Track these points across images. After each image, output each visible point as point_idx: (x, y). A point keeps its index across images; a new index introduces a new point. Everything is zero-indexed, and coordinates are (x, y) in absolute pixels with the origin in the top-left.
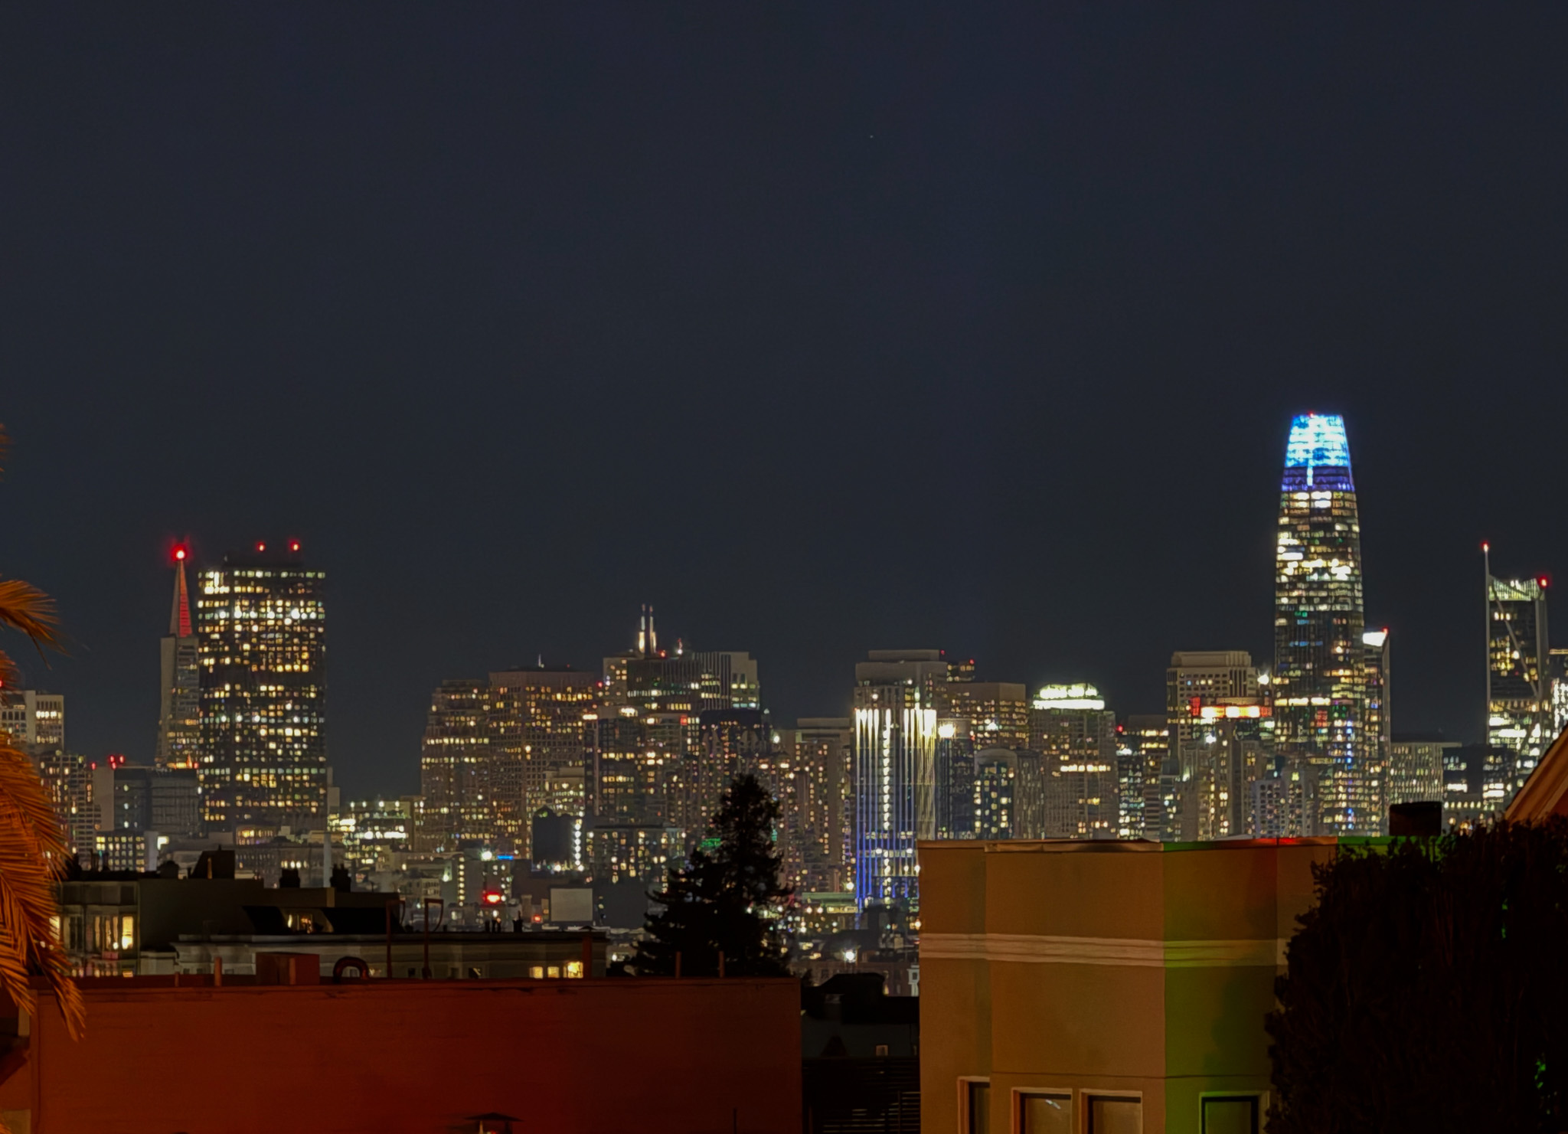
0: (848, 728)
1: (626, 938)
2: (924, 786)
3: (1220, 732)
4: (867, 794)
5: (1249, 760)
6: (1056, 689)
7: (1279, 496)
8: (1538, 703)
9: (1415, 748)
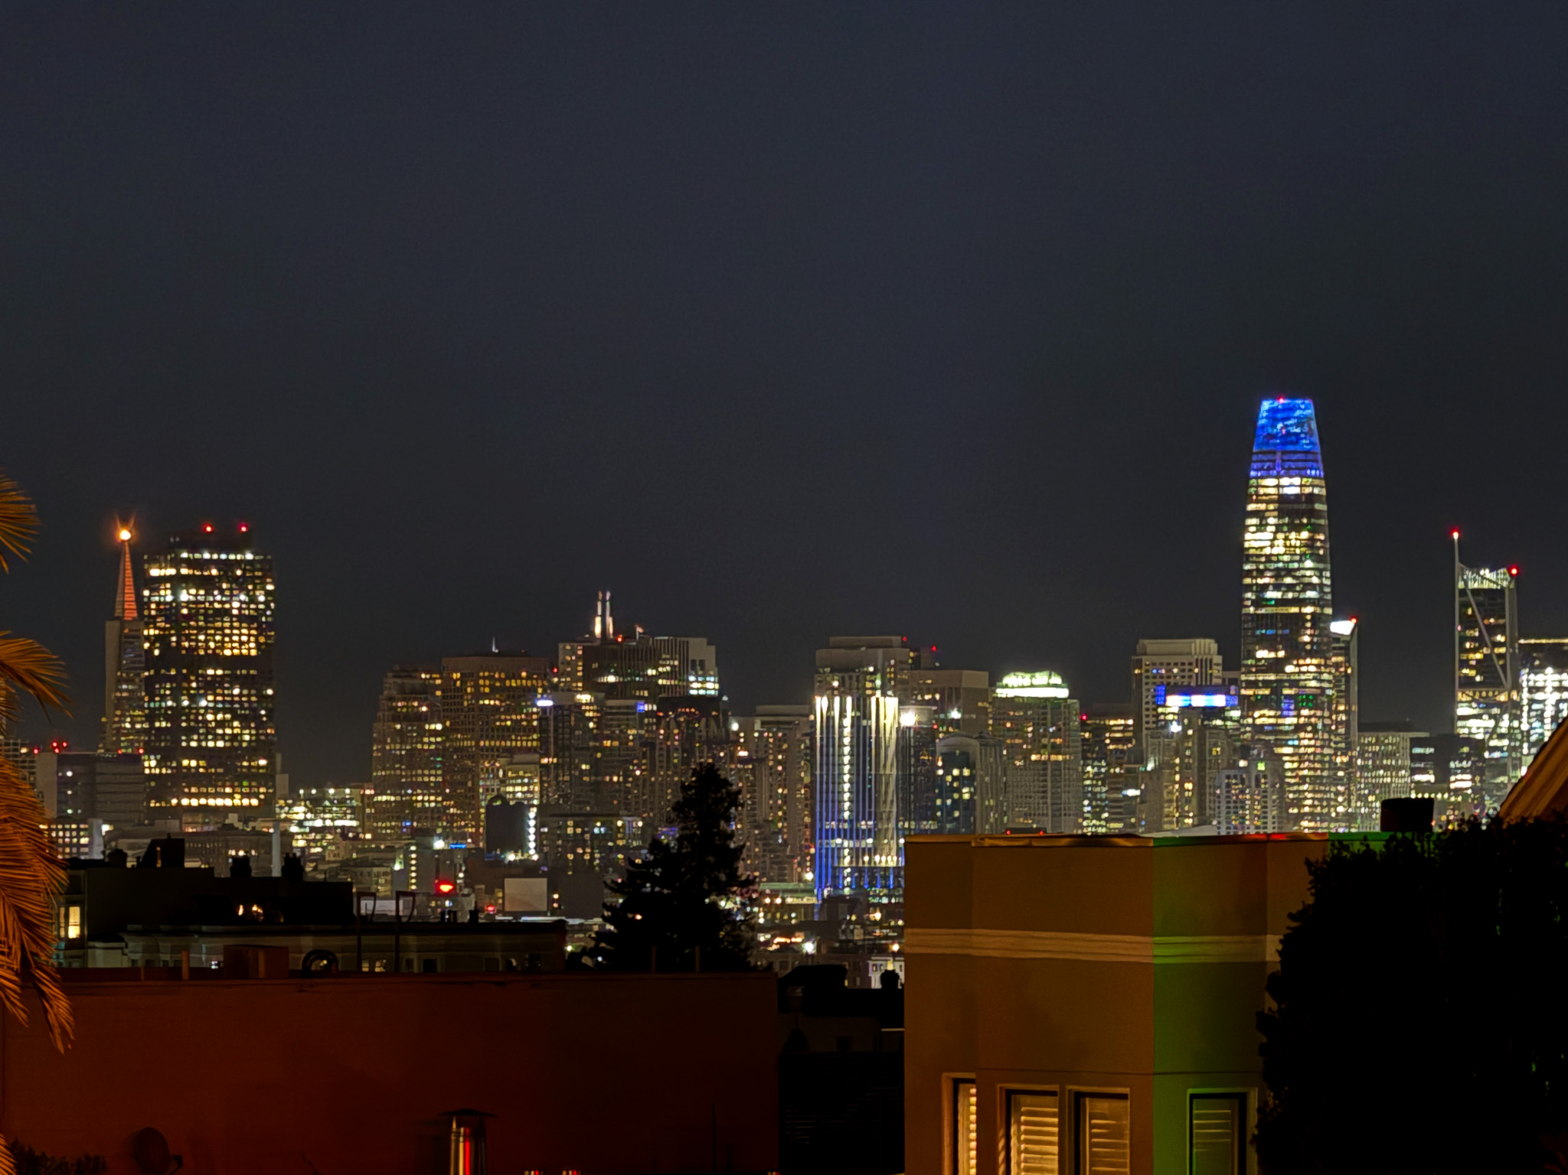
0: (807, 716)
1: (581, 928)
2: (885, 775)
3: (1186, 721)
4: (827, 783)
5: (1214, 749)
6: (1020, 677)
7: (1248, 482)
8: (1506, 693)
9: (1382, 739)
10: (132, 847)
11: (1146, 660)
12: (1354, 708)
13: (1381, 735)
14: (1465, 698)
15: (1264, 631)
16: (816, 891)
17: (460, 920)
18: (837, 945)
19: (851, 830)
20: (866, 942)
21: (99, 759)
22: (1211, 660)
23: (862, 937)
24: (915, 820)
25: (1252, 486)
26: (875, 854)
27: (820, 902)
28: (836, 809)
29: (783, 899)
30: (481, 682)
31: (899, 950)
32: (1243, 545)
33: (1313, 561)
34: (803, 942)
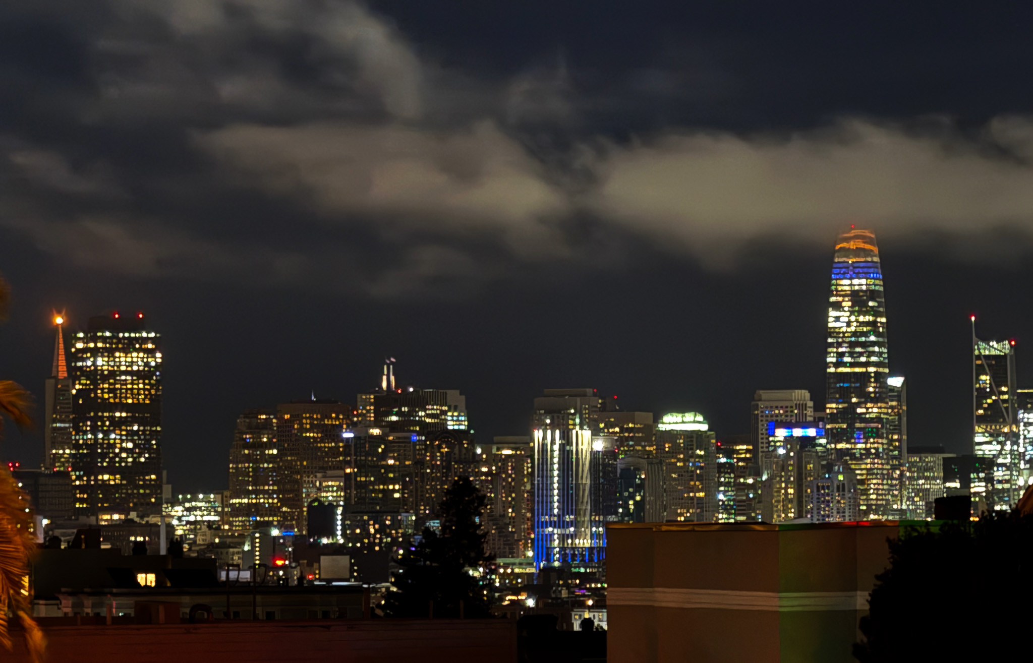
0: (529, 444)
2: (582, 483)
3: (789, 446)
4: (542, 490)
5: (808, 466)
6: (675, 417)
7: (830, 282)
8: (1008, 427)
9: (924, 458)
10: (64, 535)
11: (761, 405)
12: (905, 437)
13: (922, 455)
14: (980, 430)
15: (842, 385)
16: (535, 564)
17: (290, 585)
18: (550, 601)
19: (559, 521)
20: (570, 599)
21: (41, 474)
22: (806, 404)
23: (567, 596)
24: (603, 515)
25: (833, 285)
26: (576, 539)
27: (538, 571)
28: (549, 508)
29: (513, 570)
30: (304, 421)
31: (593, 605)
32: (827, 325)
33: (875, 336)
34: (526, 599)
